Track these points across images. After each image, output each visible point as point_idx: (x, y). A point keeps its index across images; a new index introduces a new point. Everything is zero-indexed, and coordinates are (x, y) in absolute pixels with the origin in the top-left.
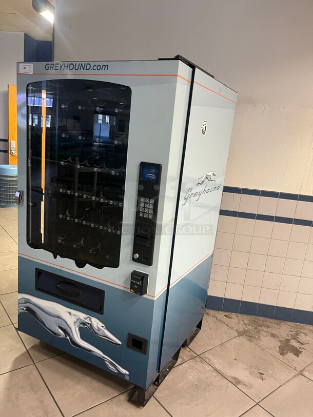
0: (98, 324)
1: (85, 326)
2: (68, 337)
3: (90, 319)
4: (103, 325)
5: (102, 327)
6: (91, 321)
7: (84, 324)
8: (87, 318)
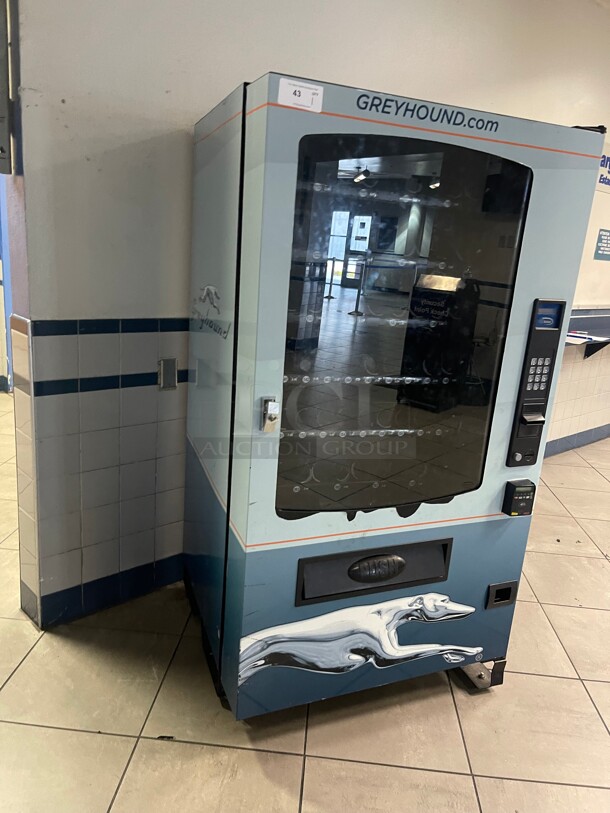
0: (435, 601)
1: (410, 619)
2: (371, 660)
3: (421, 599)
4: (446, 597)
5: (443, 601)
6: (422, 603)
7: (408, 616)
8: (415, 602)
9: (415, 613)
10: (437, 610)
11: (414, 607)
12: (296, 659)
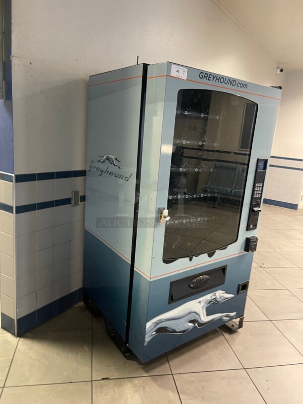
0: (220, 294)
5: (223, 293)
6: (215, 296)
7: (210, 302)
8: (213, 295)
9: (213, 301)
10: (221, 298)
11: (213, 298)
12: (168, 329)
